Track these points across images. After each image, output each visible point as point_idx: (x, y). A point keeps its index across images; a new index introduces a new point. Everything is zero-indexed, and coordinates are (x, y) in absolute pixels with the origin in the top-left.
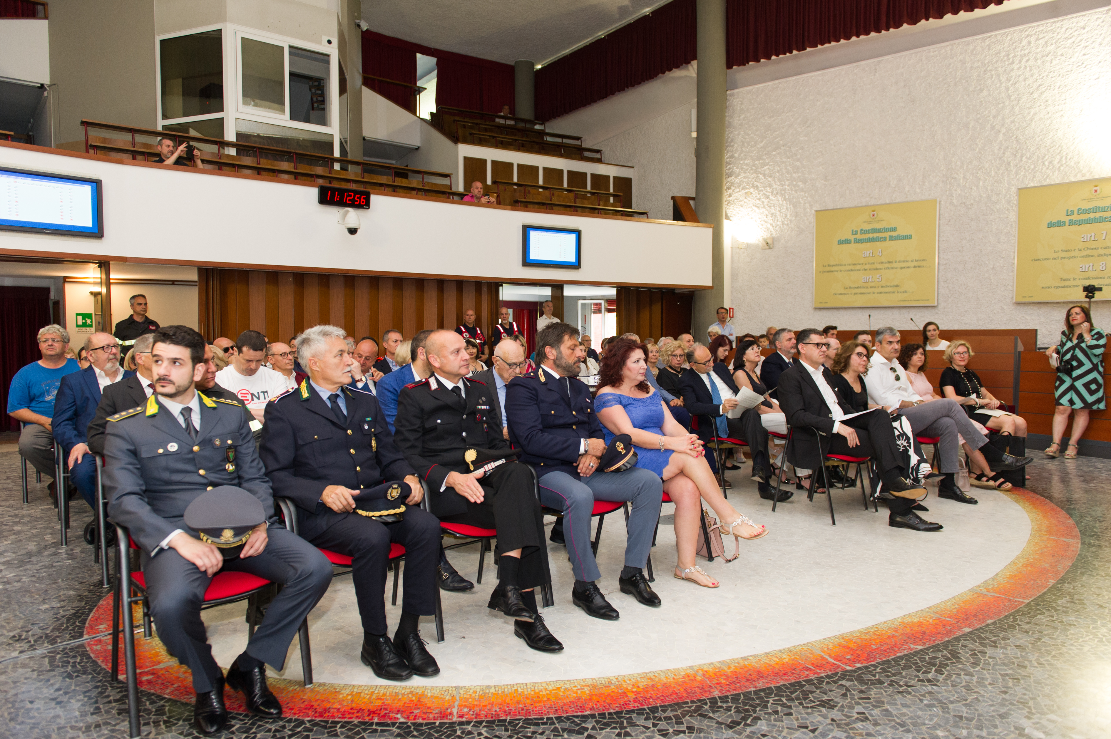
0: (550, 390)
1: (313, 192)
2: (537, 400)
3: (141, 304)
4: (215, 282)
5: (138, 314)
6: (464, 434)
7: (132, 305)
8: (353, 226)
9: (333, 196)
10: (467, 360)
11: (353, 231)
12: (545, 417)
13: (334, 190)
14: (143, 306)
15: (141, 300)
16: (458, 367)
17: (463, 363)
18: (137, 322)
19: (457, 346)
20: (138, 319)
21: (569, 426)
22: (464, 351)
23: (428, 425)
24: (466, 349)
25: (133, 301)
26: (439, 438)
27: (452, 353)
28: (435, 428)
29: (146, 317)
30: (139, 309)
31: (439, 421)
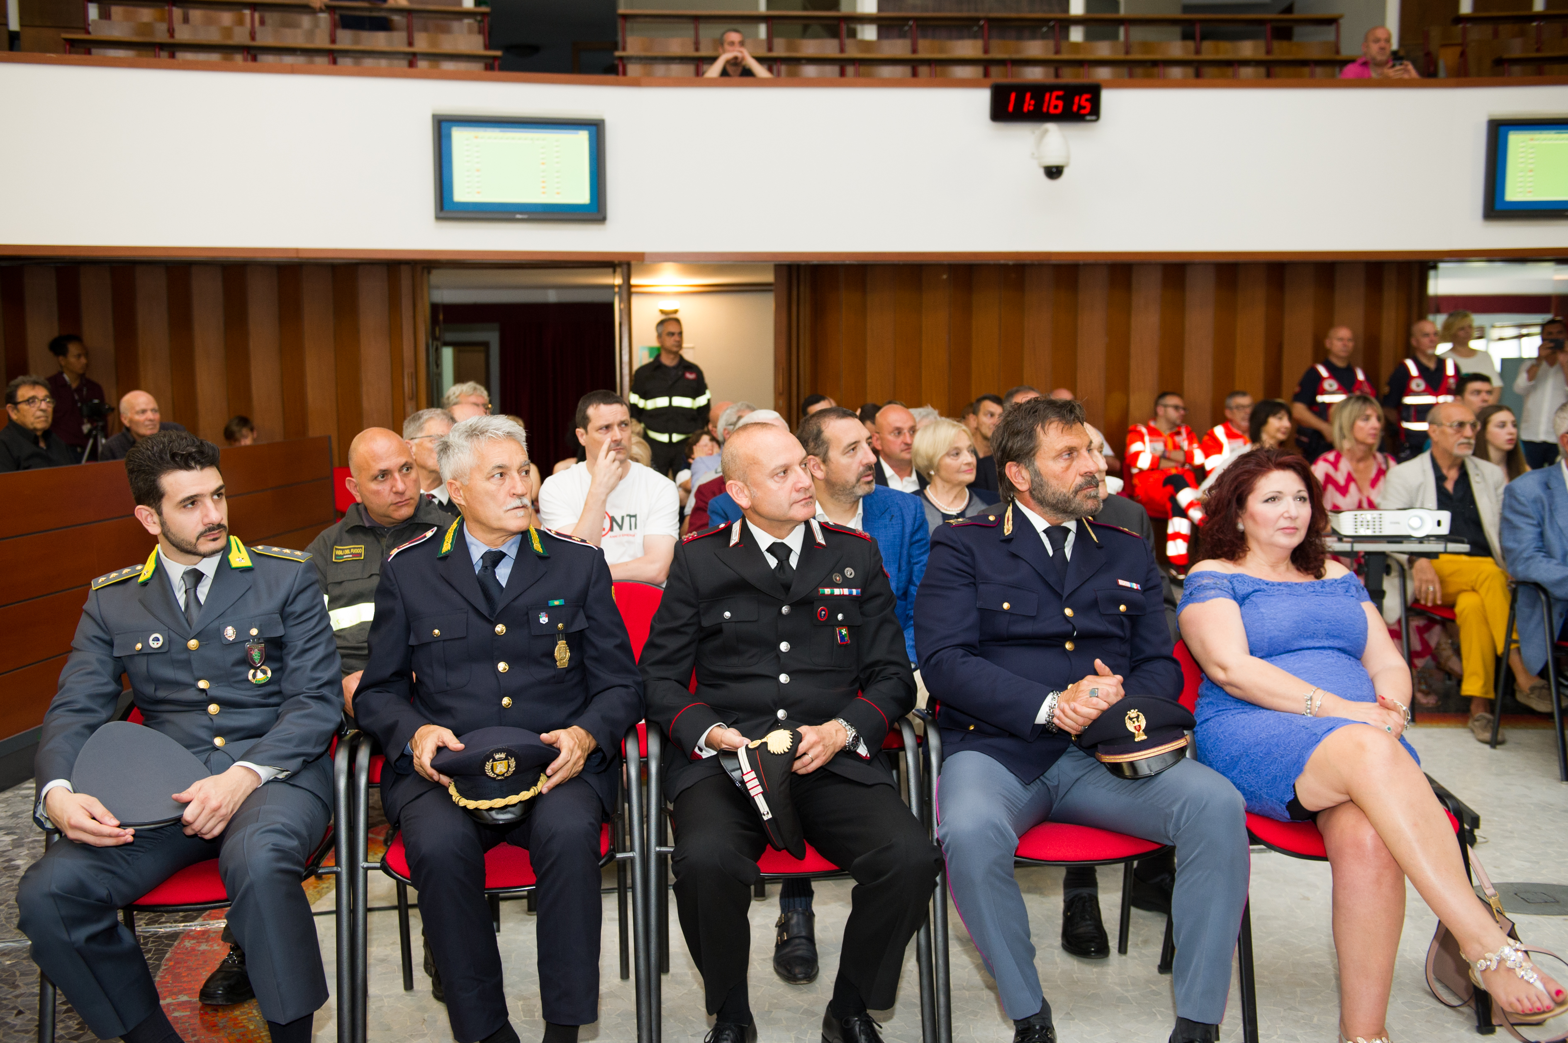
0: (1014, 556)
1: (982, 98)
2: (974, 577)
3: (673, 334)
4: (802, 289)
5: (669, 352)
6: (784, 646)
7: (660, 336)
8: (1053, 161)
9: (1020, 102)
10: (806, 489)
11: (1054, 172)
12: (988, 614)
13: (1022, 89)
14: (676, 338)
15: (672, 328)
16: (786, 505)
17: (796, 496)
18: (666, 367)
19: (781, 460)
20: (668, 361)
21: (1054, 641)
22: (798, 469)
23: (707, 622)
24: (804, 463)
25: (660, 328)
26: (728, 651)
27: (773, 475)
28: (717, 630)
29: (681, 359)
30: (670, 342)
31: (727, 614)
